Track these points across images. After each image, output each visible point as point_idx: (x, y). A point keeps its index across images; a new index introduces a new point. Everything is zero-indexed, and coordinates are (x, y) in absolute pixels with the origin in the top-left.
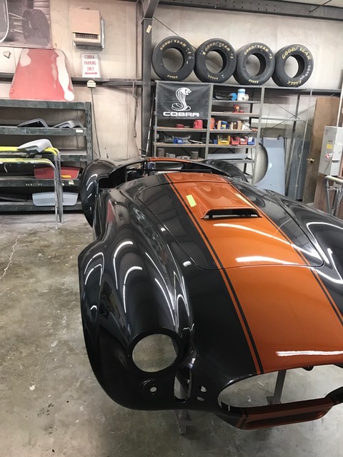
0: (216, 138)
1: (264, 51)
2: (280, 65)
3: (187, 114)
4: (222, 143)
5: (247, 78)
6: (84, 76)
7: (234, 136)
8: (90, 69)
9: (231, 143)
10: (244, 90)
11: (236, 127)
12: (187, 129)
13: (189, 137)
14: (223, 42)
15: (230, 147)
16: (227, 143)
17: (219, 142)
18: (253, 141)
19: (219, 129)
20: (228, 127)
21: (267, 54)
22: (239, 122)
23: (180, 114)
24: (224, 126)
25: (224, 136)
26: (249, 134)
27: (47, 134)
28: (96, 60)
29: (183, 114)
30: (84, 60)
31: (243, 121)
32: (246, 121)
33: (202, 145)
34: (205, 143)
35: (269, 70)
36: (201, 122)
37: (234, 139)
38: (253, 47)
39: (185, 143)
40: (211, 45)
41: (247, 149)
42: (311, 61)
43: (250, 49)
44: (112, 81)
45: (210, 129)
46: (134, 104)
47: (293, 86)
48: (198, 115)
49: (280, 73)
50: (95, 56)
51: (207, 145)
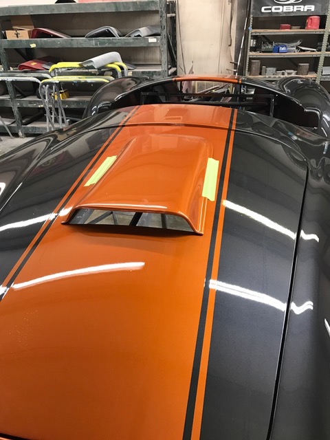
3: (296, 8)
12: (295, 31)
13: (299, 43)
23: (285, 9)
27: (117, 46)
29: (291, 9)
33: (316, 54)
34: (320, 50)
36: (316, 19)
39: (291, 51)
48: (312, 8)
51: (323, 54)
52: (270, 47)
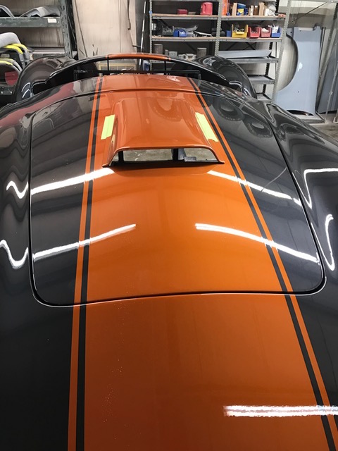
0: (230, 29)
4: (238, 35)
7: (254, 25)
9: (248, 35)
11: (256, 12)
12: (191, 16)
13: (195, 28)
15: (248, 40)
16: (244, 34)
17: (233, 34)
18: (279, 31)
19: (234, 16)
20: (246, 12)
22: (262, 4)
24: (241, 11)
25: (241, 25)
26: (274, 22)
27: (12, 26)
31: (266, 4)
32: (272, 3)
33: (212, 38)
34: (215, 35)
36: (209, 5)
37: (254, 30)
39: (189, 36)
41: (271, 44)
45: (222, 15)
51: (218, 39)
52: (170, 31)
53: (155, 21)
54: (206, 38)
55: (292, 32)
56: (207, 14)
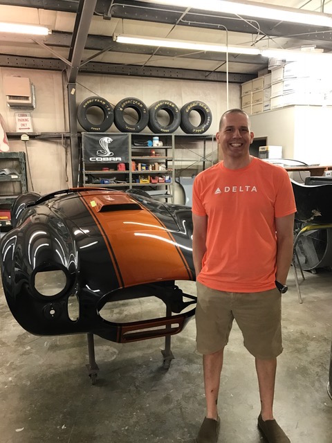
0: (138, 178)
1: (171, 106)
2: (185, 117)
3: (110, 159)
4: (143, 182)
5: (159, 128)
6: (18, 131)
7: (154, 176)
8: (23, 125)
9: (151, 181)
10: (158, 138)
11: (154, 168)
12: (111, 171)
13: (115, 178)
14: (136, 100)
15: (150, 184)
16: (148, 181)
17: (141, 181)
18: (170, 179)
19: (140, 171)
20: (147, 168)
21: (174, 109)
22: (156, 164)
23: (104, 159)
24: (144, 168)
25: (145, 176)
26: (166, 174)
28: (29, 118)
29: (107, 159)
30: (17, 118)
31: (159, 163)
32: (163, 163)
33: (126, 184)
34: (129, 182)
35: (177, 121)
36: (123, 165)
37: (154, 178)
38: (161, 104)
39: (111, 183)
40: (126, 102)
41: (166, 186)
42: (210, 113)
43: (159, 105)
44: (43, 134)
45: (132, 170)
46: (64, 153)
47: (197, 133)
48: (120, 159)
49: (186, 123)
50: (28, 114)
51: (131, 184)
52: (98, 180)
53: (86, 175)
54: (123, 184)
55: (179, 180)
56: (122, 170)
